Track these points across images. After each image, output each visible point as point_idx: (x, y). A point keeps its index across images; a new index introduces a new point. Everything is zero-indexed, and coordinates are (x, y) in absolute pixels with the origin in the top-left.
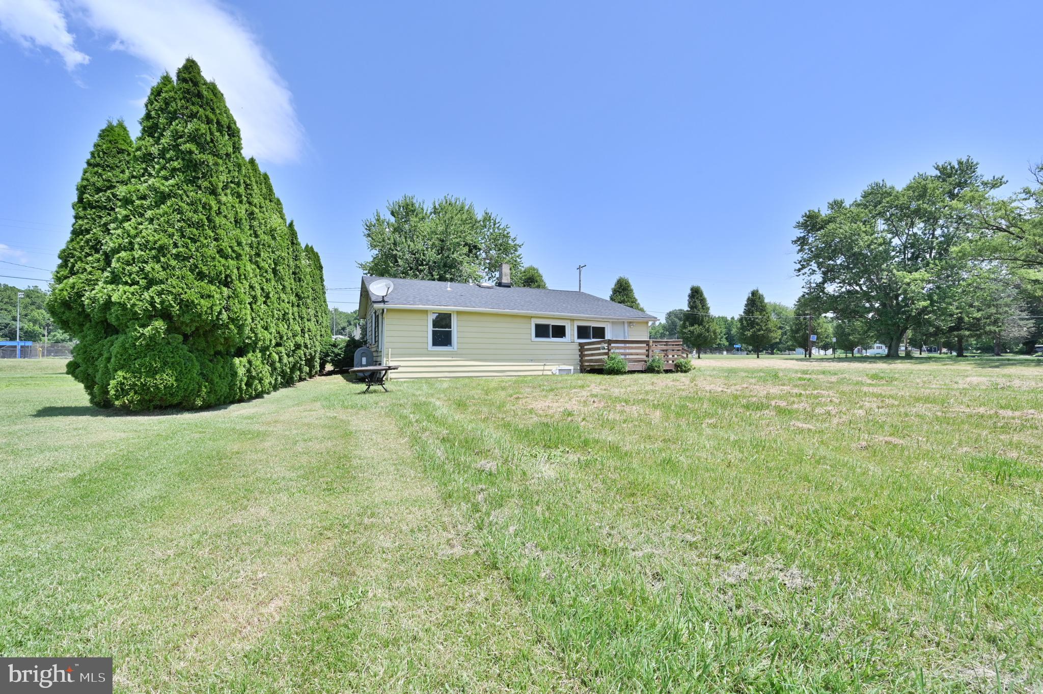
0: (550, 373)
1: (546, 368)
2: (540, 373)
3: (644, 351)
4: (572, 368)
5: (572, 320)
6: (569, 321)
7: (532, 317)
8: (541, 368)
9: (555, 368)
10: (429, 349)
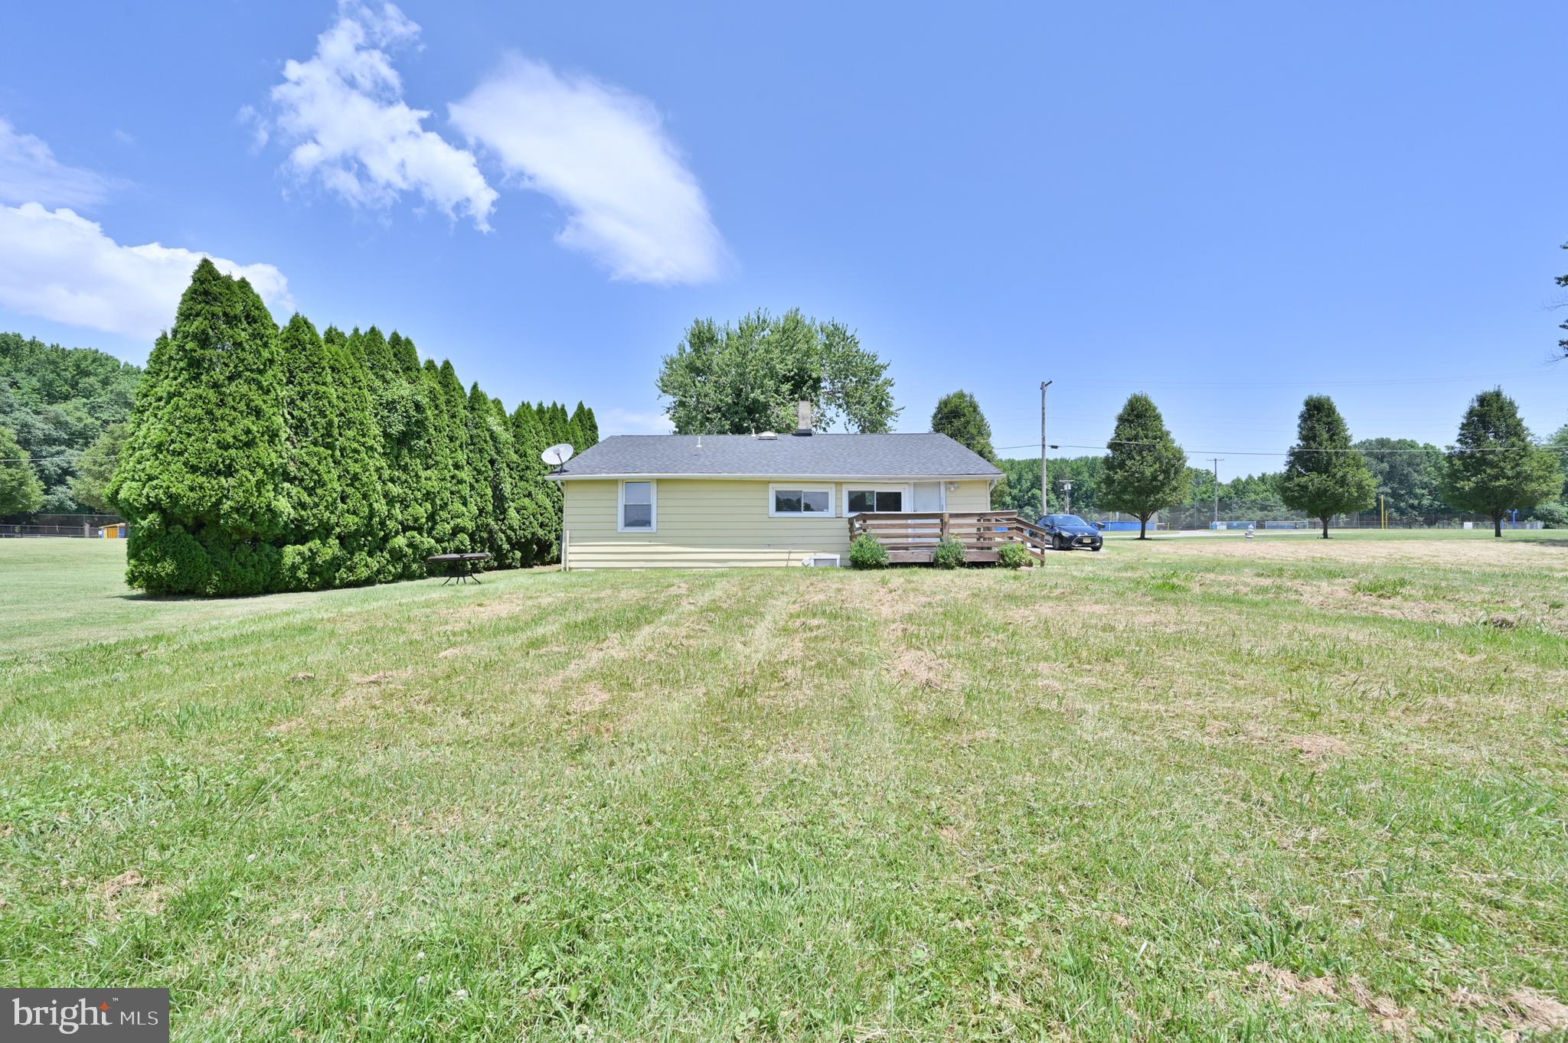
0: (799, 564)
1: (792, 556)
2: (783, 564)
3: (937, 531)
4: (837, 557)
5: (839, 484)
6: (833, 486)
7: (769, 482)
8: (786, 556)
9: (807, 558)
10: (620, 530)
